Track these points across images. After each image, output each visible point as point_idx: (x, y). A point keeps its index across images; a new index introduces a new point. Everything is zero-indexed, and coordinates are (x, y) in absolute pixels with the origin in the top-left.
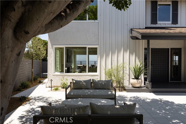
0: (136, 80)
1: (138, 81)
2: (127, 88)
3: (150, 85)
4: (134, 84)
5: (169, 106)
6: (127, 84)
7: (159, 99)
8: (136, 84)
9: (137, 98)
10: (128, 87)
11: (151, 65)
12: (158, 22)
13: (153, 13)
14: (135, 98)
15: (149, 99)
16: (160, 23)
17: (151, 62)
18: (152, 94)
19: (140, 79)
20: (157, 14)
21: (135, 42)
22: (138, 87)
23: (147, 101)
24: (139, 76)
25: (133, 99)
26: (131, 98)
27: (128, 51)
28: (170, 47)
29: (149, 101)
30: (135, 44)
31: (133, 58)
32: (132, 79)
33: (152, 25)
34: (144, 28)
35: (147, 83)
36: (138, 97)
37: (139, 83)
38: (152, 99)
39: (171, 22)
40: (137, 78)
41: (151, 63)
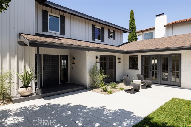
0: (25, 88)
1: (27, 89)
2: (14, 99)
3: (40, 91)
4: (23, 93)
5: (55, 110)
6: (16, 94)
7: (48, 105)
8: (25, 92)
9: (24, 110)
10: (15, 97)
11: (43, 70)
12: (49, 31)
13: (44, 22)
14: (22, 110)
15: (37, 107)
16: (51, 32)
17: (43, 67)
18: (42, 100)
19: (29, 87)
20: (47, 23)
21: (25, 48)
22: (28, 96)
23: (35, 110)
24: (28, 83)
25: (19, 111)
26: (16, 110)
27: (16, 57)
28: (59, 54)
29: (37, 109)
30: (25, 50)
31: (22, 64)
32: (21, 87)
33: (43, 32)
34: (35, 34)
35: (37, 90)
36: (26, 108)
37: (29, 91)
38: (41, 106)
39: (59, 33)
40: (26, 86)
41: (43, 69)
